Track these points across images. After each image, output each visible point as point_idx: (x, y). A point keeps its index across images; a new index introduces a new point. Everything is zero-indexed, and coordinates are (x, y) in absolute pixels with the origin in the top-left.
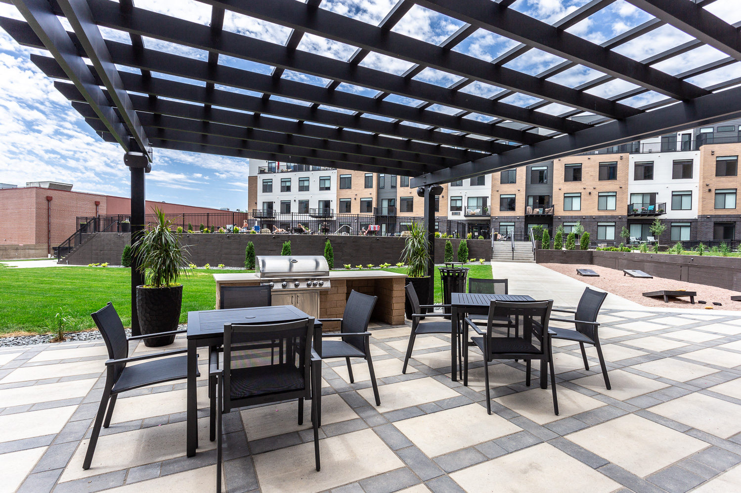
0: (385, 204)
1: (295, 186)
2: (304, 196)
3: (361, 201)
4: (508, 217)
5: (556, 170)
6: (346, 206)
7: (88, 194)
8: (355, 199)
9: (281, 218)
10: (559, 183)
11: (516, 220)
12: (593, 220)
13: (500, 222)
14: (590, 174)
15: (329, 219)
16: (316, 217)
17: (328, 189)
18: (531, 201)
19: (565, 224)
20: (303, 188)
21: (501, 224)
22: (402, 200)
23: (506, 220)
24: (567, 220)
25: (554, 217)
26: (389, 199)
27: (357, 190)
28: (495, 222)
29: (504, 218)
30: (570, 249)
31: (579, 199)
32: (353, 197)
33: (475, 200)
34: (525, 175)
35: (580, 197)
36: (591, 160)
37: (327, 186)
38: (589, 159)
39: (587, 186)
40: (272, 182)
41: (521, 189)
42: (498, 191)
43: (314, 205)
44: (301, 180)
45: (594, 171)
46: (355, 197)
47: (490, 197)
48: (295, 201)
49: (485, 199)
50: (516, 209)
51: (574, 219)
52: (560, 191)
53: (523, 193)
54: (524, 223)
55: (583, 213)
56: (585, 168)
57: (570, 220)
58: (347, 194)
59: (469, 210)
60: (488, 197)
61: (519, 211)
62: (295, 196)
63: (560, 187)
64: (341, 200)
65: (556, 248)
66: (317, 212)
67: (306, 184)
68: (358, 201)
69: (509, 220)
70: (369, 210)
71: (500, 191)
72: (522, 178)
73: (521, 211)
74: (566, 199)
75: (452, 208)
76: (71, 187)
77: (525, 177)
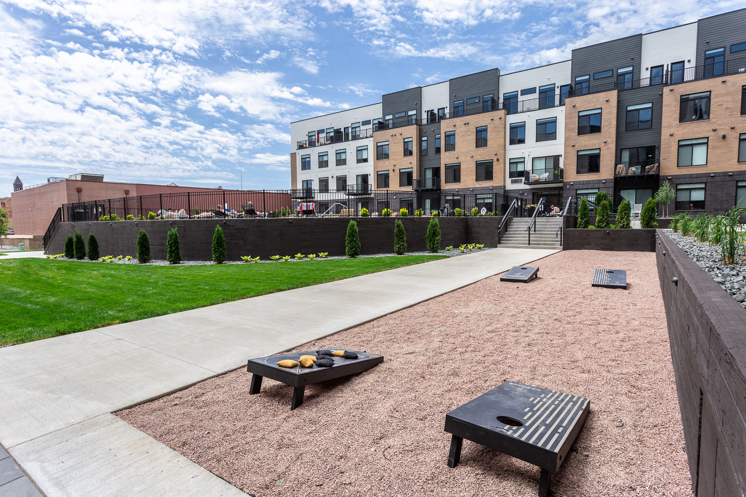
0: (429, 174)
1: (332, 159)
2: (341, 171)
3: (400, 173)
4: (588, 182)
5: (666, 106)
6: (384, 179)
7: (117, 183)
8: (394, 170)
9: (319, 197)
10: (670, 126)
11: (601, 185)
12: (728, 178)
13: (576, 190)
14: (725, 106)
15: (367, 196)
16: (354, 195)
17: (366, 160)
18: (626, 156)
19: (680, 187)
20: (341, 162)
21: (579, 192)
22: (447, 167)
23: (585, 186)
24: (683, 181)
25: (661, 178)
26: (433, 168)
27: (396, 160)
28: (569, 189)
29: (583, 183)
30: (620, 227)
31: (704, 148)
32: (392, 168)
33: (543, 161)
34: (615, 119)
35: (707, 143)
36: (728, 83)
37: (364, 157)
38: (724, 82)
39: (720, 125)
40: (310, 157)
41: (609, 140)
42: (573, 146)
43: (352, 182)
44: (338, 154)
45: (733, 101)
46: (393, 168)
47: (563, 156)
48: (332, 177)
49: (556, 158)
50: (601, 170)
51: (693, 179)
52: (672, 138)
53: (612, 146)
54: (613, 189)
55: (712, 169)
56: (717, 96)
57: (687, 181)
58: (385, 165)
59: (534, 175)
60: (561, 156)
61: (606, 171)
62: (333, 172)
63: (672, 131)
64: (379, 173)
65: (599, 226)
66: (355, 188)
67: (343, 156)
68: (397, 172)
69: (590, 186)
70: (410, 183)
71: (576, 146)
72: (610, 124)
73: (608, 173)
74: (682, 149)
75: (512, 175)
76: (102, 178)
77: (614, 122)
